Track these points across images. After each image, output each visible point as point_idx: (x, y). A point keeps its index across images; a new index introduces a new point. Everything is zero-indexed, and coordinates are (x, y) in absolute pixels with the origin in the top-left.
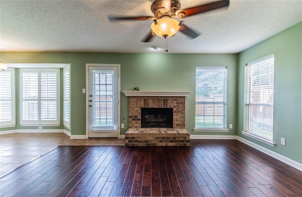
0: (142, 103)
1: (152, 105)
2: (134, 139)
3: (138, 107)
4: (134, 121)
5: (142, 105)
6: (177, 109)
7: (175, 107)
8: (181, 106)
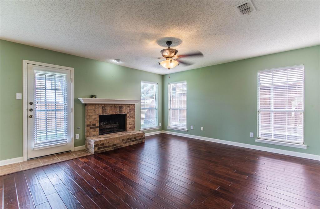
0: (100, 111)
1: (109, 112)
2: (103, 145)
3: (96, 115)
4: (92, 130)
5: (100, 112)
6: (129, 115)
7: (128, 113)
8: (132, 112)
